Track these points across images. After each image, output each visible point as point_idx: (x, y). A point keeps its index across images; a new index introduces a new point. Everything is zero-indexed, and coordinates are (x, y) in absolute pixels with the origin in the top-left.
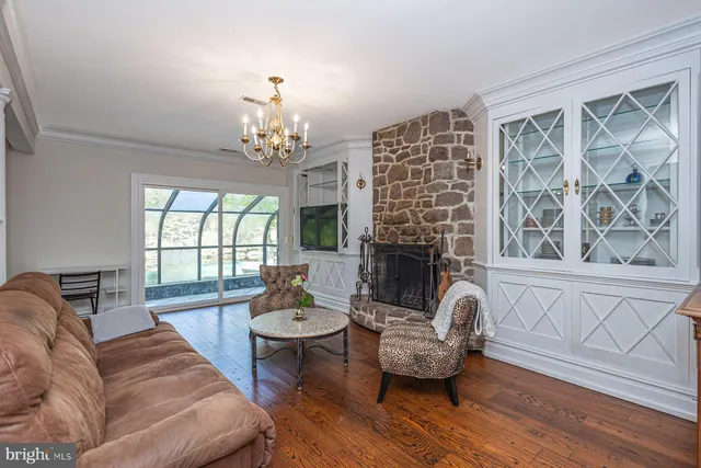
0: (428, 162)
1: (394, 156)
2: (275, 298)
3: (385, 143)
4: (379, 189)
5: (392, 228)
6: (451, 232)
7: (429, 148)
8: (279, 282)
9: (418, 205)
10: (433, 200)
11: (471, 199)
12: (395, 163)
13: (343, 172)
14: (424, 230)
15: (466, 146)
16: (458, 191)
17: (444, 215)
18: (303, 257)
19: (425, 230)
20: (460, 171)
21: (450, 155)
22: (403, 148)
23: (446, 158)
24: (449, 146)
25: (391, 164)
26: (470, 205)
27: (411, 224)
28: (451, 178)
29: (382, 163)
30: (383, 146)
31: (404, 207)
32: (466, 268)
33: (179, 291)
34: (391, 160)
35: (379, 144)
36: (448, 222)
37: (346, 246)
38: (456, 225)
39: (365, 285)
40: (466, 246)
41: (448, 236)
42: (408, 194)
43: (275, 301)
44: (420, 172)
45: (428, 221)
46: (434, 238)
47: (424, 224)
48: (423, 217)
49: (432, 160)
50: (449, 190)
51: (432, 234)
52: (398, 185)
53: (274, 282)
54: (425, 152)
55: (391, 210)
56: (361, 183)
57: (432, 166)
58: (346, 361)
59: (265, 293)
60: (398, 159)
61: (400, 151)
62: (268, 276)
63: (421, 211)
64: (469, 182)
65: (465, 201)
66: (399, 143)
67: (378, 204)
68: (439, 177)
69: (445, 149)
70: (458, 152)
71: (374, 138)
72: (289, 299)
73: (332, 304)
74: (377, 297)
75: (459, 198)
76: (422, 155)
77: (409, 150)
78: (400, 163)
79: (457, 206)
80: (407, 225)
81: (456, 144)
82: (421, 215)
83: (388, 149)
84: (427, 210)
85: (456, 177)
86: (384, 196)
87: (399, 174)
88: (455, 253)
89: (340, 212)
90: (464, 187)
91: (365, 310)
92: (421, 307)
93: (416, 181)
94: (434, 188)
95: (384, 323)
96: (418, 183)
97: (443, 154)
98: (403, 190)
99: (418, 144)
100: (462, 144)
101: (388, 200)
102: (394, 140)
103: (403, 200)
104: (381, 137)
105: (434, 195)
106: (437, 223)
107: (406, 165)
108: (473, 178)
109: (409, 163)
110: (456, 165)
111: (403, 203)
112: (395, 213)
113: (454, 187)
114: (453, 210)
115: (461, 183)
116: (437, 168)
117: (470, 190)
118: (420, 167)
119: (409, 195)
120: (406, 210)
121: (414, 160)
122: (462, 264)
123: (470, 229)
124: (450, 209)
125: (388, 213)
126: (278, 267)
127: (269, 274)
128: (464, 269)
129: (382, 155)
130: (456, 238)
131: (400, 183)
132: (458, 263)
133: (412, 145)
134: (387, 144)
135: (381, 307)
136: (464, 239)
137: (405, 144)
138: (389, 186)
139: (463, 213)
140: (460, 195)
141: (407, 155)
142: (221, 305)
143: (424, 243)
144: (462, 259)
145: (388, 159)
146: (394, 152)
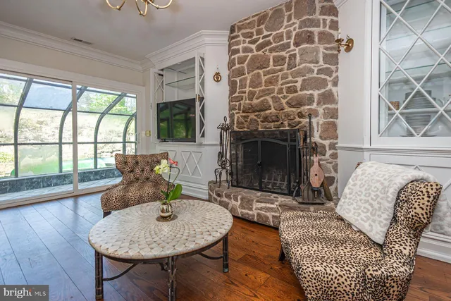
0: (292, 47)
1: (253, 47)
2: (132, 189)
3: (244, 35)
4: (238, 79)
5: (252, 116)
6: (317, 116)
7: (294, 33)
8: (138, 171)
9: (280, 91)
10: (298, 85)
11: (335, 84)
12: (255, 53)
13: (201, 66)
14: (287, 115)
15: (332, 31)
16: (323, 76)
17: (310, 100)
18: (160, 148)
19: (289, 116)
20: (325, 56)
21: (316, 39)
22: (264, 37)
23: (313, 42)
24: (316, 30)
25: (250, 54)
26: (334, 89)
27: (273, 110)
28: (317, 62)
29: (241, 54)
30: (241, 38)
31: (265, 95)
32: (331, 152)
33: (39, 183)
34: (251, 51)
35: (238, 36)
36: (314, 106)
37: (203, 136)
38: (321, 110)
39: (224, 172)
40: (331, 130)
41: (314, 120)
42: (269, 82)
43: (133, 192)
44: (283, 59)
45: (293, 106)
46: (300, 122)
47: (287, 109)
48: (287, 103)
49: (297, 44)
50: (315, 75)
51: (298, 119)
52: (258, 73)
53: (132, 171)
54: (289, 38)
55: (251, 99)
56: (217, 77)
57: (297, 52)
58: (226, 266)
59: (122, 183)
60: (259, 49)
61: (261, 41)
62: (125, 165)
63: (284, 97)
64: (333, 68)
65: (330, 86)
66: (259, 32)
67: (237, 94)
68: (306, 61)
69: (312, 33)
70: (324, 37)
71: (232, 30)
72: (148, 190)
73: (194, 191)
74: (237, 183)
75: (324, 83)
76: (285, 41)
77: (271, 38)
78: (260, 53)
79: (323, 91)
80: (269, 111)
81: (321, 29)
82: (284, 101)
83: (247, 40)
84: (291, 96)
85: (321, 62)
86: (244, 86)
87: (258, 63)
88: (321, 137)
89: (197, 103)
90: (328, 72)
91: (228, 196)
92: (286, 192)
93: (279, 67)
94: (300, 73)
95: (251, 209)
96: (281, 70)
97: (309, 38)
98: (264, 79)
99: (280, 31)
100: (327, 29)
101: (247, 89)
102: (254, 31)
103: (263, 87)
104: (240, 29)
105: (300, 80)
106: (302, 108)
107: (267, 53)
108: (337, 64)
109: (271, 50)
110: (322, 50)
111: (263, 91)
112: (255, 101)
113: (320, 71)
114: (319, 95)
115: (327, 68)
116: (303, 53)
117: (334, 75)
118: (283, 53)
119: (271, 83)
120: (267, 97)
121: (277, 47)
122: (327, 149)
123: (334, 114)
124: (316, 93)
125: (247, 101)
126: (136, 156)
127: (126, 163)
128: (329, 153)
129: (240, 47)
130: (321, 122)
131: (261, 72)
132: (324, 147)
133: (274, 33)
134: (245, 35)
135: (245, 193)
136: (329, 123)
137: (266, 33)
138: (249, 77)
139: (328, 98)
140: (325, 80)
141: (269, 43)
142: (76, 197)
143: (287, 128)
144: (327, 143)
145: (246, 50)
146: (253, 42)
